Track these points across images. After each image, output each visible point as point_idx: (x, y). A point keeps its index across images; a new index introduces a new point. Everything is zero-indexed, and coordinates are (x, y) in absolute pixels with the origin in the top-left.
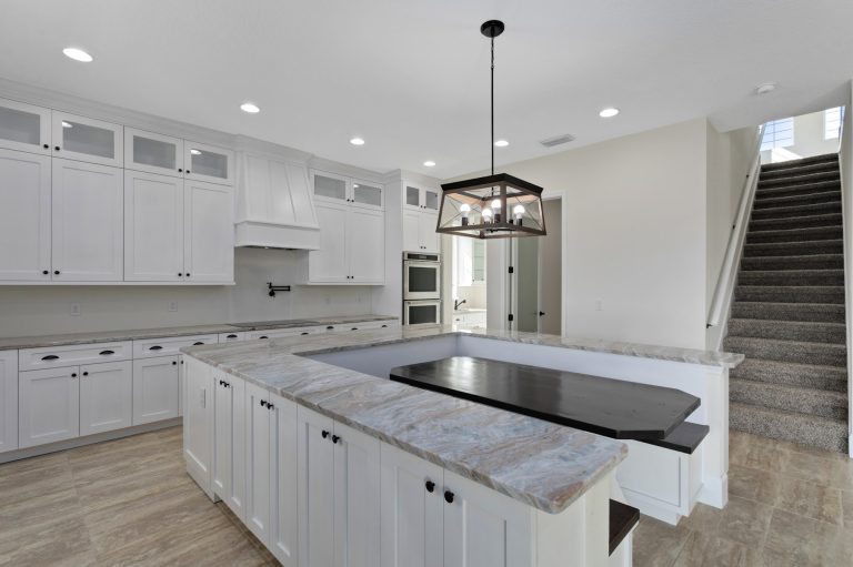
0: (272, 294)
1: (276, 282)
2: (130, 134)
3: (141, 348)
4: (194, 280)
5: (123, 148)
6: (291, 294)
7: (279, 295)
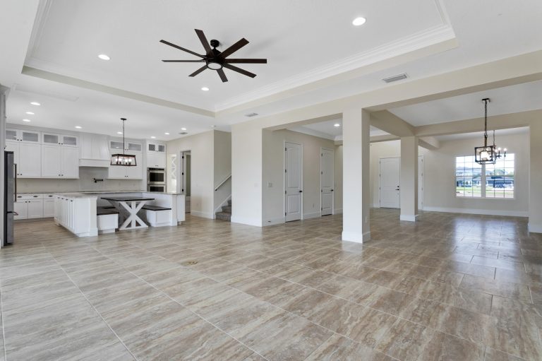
0: (96, 182)
1: (97, 178)
2: (43, 134)
3: (46, 196)
4: (65, 177)
5: (41, 138)
6: (104, 182)
7: (98, 183)
